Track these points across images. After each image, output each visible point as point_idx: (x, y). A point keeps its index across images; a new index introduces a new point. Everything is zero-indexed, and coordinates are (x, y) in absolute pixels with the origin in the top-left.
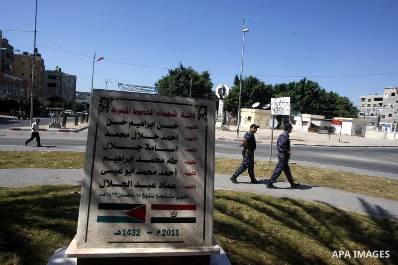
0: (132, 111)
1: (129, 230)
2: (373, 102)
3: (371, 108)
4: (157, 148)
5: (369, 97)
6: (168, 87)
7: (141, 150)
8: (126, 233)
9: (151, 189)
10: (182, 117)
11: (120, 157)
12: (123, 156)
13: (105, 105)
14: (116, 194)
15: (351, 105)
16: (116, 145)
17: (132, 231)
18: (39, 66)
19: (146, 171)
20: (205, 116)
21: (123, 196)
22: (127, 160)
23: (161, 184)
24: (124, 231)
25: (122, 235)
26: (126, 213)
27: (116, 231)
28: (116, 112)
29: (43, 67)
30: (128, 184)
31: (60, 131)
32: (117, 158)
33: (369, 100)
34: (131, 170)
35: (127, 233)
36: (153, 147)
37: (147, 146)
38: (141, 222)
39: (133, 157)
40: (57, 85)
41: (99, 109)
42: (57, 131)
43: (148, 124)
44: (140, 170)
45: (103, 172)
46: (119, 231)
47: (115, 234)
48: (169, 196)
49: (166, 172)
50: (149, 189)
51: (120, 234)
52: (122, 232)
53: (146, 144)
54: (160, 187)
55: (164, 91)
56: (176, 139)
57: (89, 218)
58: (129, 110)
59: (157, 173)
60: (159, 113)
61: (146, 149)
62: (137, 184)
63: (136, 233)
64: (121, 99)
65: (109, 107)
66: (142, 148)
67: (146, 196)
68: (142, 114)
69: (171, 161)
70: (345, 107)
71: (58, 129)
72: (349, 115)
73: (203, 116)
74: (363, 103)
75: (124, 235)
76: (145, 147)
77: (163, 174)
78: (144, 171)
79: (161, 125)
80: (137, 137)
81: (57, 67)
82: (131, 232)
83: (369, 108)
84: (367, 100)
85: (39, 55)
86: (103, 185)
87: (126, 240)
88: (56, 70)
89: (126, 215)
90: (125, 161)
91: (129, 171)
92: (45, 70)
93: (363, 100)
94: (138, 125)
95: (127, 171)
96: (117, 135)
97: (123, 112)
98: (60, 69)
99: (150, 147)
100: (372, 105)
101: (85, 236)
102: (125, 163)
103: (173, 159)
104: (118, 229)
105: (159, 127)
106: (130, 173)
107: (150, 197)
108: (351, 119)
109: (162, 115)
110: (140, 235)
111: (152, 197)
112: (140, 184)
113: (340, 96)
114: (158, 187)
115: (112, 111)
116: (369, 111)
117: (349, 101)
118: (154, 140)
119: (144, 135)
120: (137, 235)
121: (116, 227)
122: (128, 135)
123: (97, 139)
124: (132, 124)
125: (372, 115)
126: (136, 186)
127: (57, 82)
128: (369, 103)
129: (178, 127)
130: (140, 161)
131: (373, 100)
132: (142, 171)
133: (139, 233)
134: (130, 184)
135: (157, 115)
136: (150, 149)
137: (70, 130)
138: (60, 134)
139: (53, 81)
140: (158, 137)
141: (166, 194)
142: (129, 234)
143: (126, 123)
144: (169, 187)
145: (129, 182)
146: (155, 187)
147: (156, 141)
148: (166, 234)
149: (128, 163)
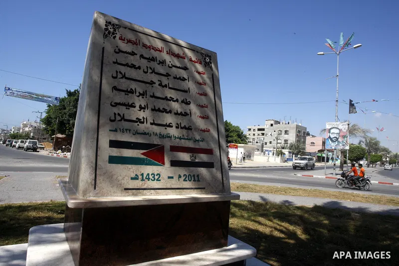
0: (141, 44)
1: (148, 174)
2: (257, 132)
3: (256, 137)
4: (170, 86)
5: (254, 128)
6: (65, 109)
7: (154, 85)
8: (144, 178)
9: (168, 128)
10: (190, 60)
11: (131, 89)
12: (135, 89)
13: (112, 30)
14: (130, 130)
15: (242, 133)
16: (127, 76)
17: (152, 175)
19: (161, 108)
20: (210, 65)
21: (138, 133)
22: (140, 94)
23: (177, 124)
24: (142, 175)
25: (139, 180)
26: (143, 154)
27: (133, 175)
28: (124, 40)
30: (142, 120)
32: (129, 90)
33: (254, 130)
34: (145, 106)
35: (146, 178)
36: (166, 85)
37: (160, 82)
38: (161, 165)
39: (146, 91)
41: (105, 33)
43: (159, 61)
44: (154, 106)
45: (113, 104)
46: (136, 175)
47: (132, 179)
48: (186, 138)
49: (182, 112)
50: (166, 129)
51: (137, 179)
52: (140, 177)
53: (159, 81)
54: (177, 127)
55: (60, 113)
56: (187, 81)
57: (98, 157)
58: (138, 42)
59: (173, 112)
61: (159, 85)
62: (152, 122)
63: (156, 177)
64: (129, 29)
65: (116, 34)
66: (155, 83)
67: (163, 136)
68: (152, 49)
70: (237, 135)
72: (241, 142)
74: (250, 132)
75: (143, 180)
76: (158, 83)
77: (179, 114)
78: (159, 108)
79: (172, 64)
80: (149, 72)
82: (151, 177)
83: (254, 137)
84: (252, 130)
86: (114, 119)
87: (145, 187)
89: (143, 156)
90: (138, 94)
91: (143, 106)
93: (250, 130)
94: (149, 59)
95: (140, 105)
96: (127, 65)
97: (132, 43)
99: (163, 84)
100: (256, 135)
101: (93, 182)
102: (138, 96)
103: (186, 100)
104: (135, 173)
105: (171, 66)
106: (144, 108)
108: (243, 145)
109: (172, 55)
110: (160, 180)
111: (169, 137)
112: (155, 122)
113: (233, 125)
114: (174, 127)
115: (120, 39)
116: (254, 139)
117: (240, 129)
118: (166, 78)
119: (156, 71)
120: (157, 180)
121: (131, 170)
122: (139, 68)
123: (104, 65)
124: (142, 56)
125: (257, 142)
126: (151, 124)
128: (254, 133)
129: (188, 69)
130: (153, 96)
131: (256, 130)
132: (157, 108)
133: (159, 177)
134: (145, 120)
135: (167, 53)
136: (163, 87)
140: (170, 75)
141: (183, 136)
142: (149, 179)
143: (136, 54)
144: (185, 128)
145: (143, 118)
146: (172, 127)
147: (168, 79)
148: (187, 179)
149: (141, 97)
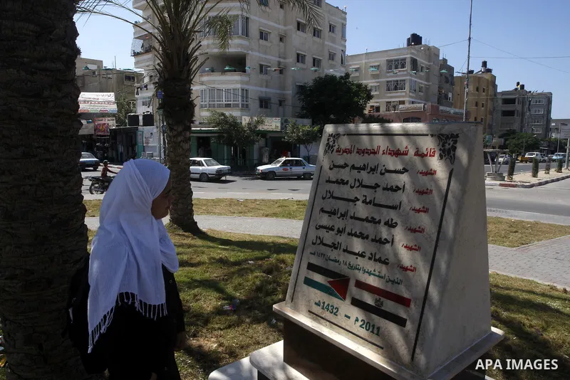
0: (356, 150)
1: (329, 305)
4: (375, 202)
7: (357, 203)
9: (359, 258)
10: (415, 155)
11: (335, 210)
12: (338, 209)
13: (331, 143)
14: (324, 256)
16: (334, 195)
18: (488, 87)
19: (358, 233)
20: (452, 152)
21: (330, 260)
22: (342, 215)
23: (371, 254)
24: (324, 303)
25: (321, 307)
26: (329, 282)
27: (317, 301)
28: (340, 152)
29: (495, 86)
30: (337, 246)
31: (501, 185)
32: (333, 211)
34: (343, 229)
35: (326, 308)
36: (371, 200)
37: (364, 198)
38: (341, 299)
39: (348, 211)
40: (516, 112)
41: (325, 149)
42: (495, 185)
43: (371, 168)
44: (352, 230)
45: (317, 227)
46: (320, 302)
47: (316, 304)
48: (378, 274)
49: (381, 238)
50: (357, 258)
51: (319, 306)
52: (322, 304)
53: (363, 196)
54: (370, 259)
56: (402, 190)
57: (299, 276)
58: (353, 149)
59: (370, 238)
60: (385, 151)
61: (363, 202)
62: (345, 248)
63: (335, 311)
64: (348, 134)
65: (335, 146)
66: (359, 200)
67: (352, 267)
68: (367, 153)
69: (390, 223)
71: (498, 182)
73: (449, 153)
75: (323, 308)
76: (362, 199)
77: (377, 241)
78: (356, 232)
79: (385, 169)
80: (355, 186)
81: (518, 84)
82: (330, 308)
85: (490, 71)
86: (315, 242)
87: (323, 316)
88: (516, 89)
89: (328, 285)
90: (339, 215)
91: (341, 229)
92: (498, 91)
94: (360, 169)
95: (339, 229)
96: (337, 182)
97: (346, 152)
98: (523, 87)
99: (368, 200)
102: (339, 218)
103: (392, 220)
104: (319, 300)
105: (383, 171)
106: (341, 232)
107: (357, 269)
109: (390, 154)
110: (337, 315)
112: (348, 249)
114: (367, 258)
115: (337, 151)
118: (374, 191)
119: (363, 184)
120: (335, 314)
121: (317, 295)
122: (348, 182)
124: (353, 167)
126: (344, 251)
127: (517, 107)
129: (408, 171)
130: (354, 217)
133: (337, 312)
134: (339, 246)
135: (384, 153)
136: (367, 203)
137: (519, 183)
138: (498, 190)
139: (509, 108)
140: (379, 186)
141: (374, 271)
142: (328, 310)
143: (348, 166)
144: (379, 260)
145: (338, 243)
146: (364, 257)
147: (376, 192)
148: (364, 326)
149: (341, 219)
